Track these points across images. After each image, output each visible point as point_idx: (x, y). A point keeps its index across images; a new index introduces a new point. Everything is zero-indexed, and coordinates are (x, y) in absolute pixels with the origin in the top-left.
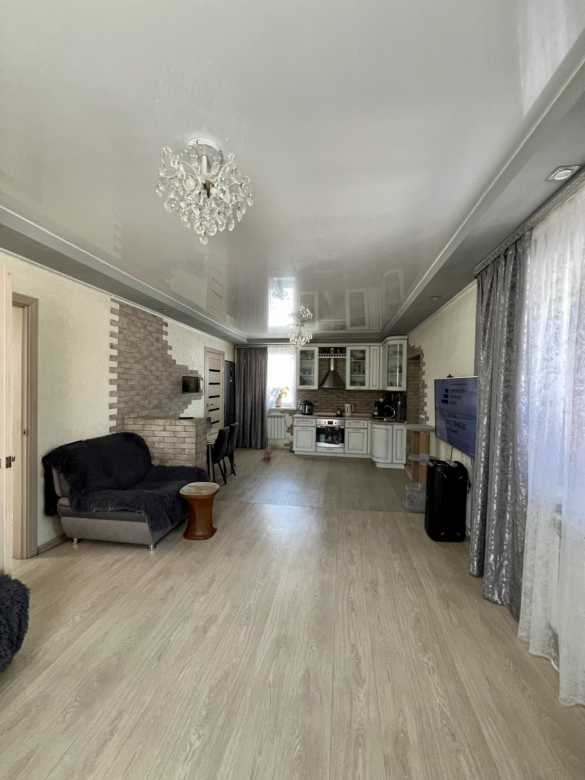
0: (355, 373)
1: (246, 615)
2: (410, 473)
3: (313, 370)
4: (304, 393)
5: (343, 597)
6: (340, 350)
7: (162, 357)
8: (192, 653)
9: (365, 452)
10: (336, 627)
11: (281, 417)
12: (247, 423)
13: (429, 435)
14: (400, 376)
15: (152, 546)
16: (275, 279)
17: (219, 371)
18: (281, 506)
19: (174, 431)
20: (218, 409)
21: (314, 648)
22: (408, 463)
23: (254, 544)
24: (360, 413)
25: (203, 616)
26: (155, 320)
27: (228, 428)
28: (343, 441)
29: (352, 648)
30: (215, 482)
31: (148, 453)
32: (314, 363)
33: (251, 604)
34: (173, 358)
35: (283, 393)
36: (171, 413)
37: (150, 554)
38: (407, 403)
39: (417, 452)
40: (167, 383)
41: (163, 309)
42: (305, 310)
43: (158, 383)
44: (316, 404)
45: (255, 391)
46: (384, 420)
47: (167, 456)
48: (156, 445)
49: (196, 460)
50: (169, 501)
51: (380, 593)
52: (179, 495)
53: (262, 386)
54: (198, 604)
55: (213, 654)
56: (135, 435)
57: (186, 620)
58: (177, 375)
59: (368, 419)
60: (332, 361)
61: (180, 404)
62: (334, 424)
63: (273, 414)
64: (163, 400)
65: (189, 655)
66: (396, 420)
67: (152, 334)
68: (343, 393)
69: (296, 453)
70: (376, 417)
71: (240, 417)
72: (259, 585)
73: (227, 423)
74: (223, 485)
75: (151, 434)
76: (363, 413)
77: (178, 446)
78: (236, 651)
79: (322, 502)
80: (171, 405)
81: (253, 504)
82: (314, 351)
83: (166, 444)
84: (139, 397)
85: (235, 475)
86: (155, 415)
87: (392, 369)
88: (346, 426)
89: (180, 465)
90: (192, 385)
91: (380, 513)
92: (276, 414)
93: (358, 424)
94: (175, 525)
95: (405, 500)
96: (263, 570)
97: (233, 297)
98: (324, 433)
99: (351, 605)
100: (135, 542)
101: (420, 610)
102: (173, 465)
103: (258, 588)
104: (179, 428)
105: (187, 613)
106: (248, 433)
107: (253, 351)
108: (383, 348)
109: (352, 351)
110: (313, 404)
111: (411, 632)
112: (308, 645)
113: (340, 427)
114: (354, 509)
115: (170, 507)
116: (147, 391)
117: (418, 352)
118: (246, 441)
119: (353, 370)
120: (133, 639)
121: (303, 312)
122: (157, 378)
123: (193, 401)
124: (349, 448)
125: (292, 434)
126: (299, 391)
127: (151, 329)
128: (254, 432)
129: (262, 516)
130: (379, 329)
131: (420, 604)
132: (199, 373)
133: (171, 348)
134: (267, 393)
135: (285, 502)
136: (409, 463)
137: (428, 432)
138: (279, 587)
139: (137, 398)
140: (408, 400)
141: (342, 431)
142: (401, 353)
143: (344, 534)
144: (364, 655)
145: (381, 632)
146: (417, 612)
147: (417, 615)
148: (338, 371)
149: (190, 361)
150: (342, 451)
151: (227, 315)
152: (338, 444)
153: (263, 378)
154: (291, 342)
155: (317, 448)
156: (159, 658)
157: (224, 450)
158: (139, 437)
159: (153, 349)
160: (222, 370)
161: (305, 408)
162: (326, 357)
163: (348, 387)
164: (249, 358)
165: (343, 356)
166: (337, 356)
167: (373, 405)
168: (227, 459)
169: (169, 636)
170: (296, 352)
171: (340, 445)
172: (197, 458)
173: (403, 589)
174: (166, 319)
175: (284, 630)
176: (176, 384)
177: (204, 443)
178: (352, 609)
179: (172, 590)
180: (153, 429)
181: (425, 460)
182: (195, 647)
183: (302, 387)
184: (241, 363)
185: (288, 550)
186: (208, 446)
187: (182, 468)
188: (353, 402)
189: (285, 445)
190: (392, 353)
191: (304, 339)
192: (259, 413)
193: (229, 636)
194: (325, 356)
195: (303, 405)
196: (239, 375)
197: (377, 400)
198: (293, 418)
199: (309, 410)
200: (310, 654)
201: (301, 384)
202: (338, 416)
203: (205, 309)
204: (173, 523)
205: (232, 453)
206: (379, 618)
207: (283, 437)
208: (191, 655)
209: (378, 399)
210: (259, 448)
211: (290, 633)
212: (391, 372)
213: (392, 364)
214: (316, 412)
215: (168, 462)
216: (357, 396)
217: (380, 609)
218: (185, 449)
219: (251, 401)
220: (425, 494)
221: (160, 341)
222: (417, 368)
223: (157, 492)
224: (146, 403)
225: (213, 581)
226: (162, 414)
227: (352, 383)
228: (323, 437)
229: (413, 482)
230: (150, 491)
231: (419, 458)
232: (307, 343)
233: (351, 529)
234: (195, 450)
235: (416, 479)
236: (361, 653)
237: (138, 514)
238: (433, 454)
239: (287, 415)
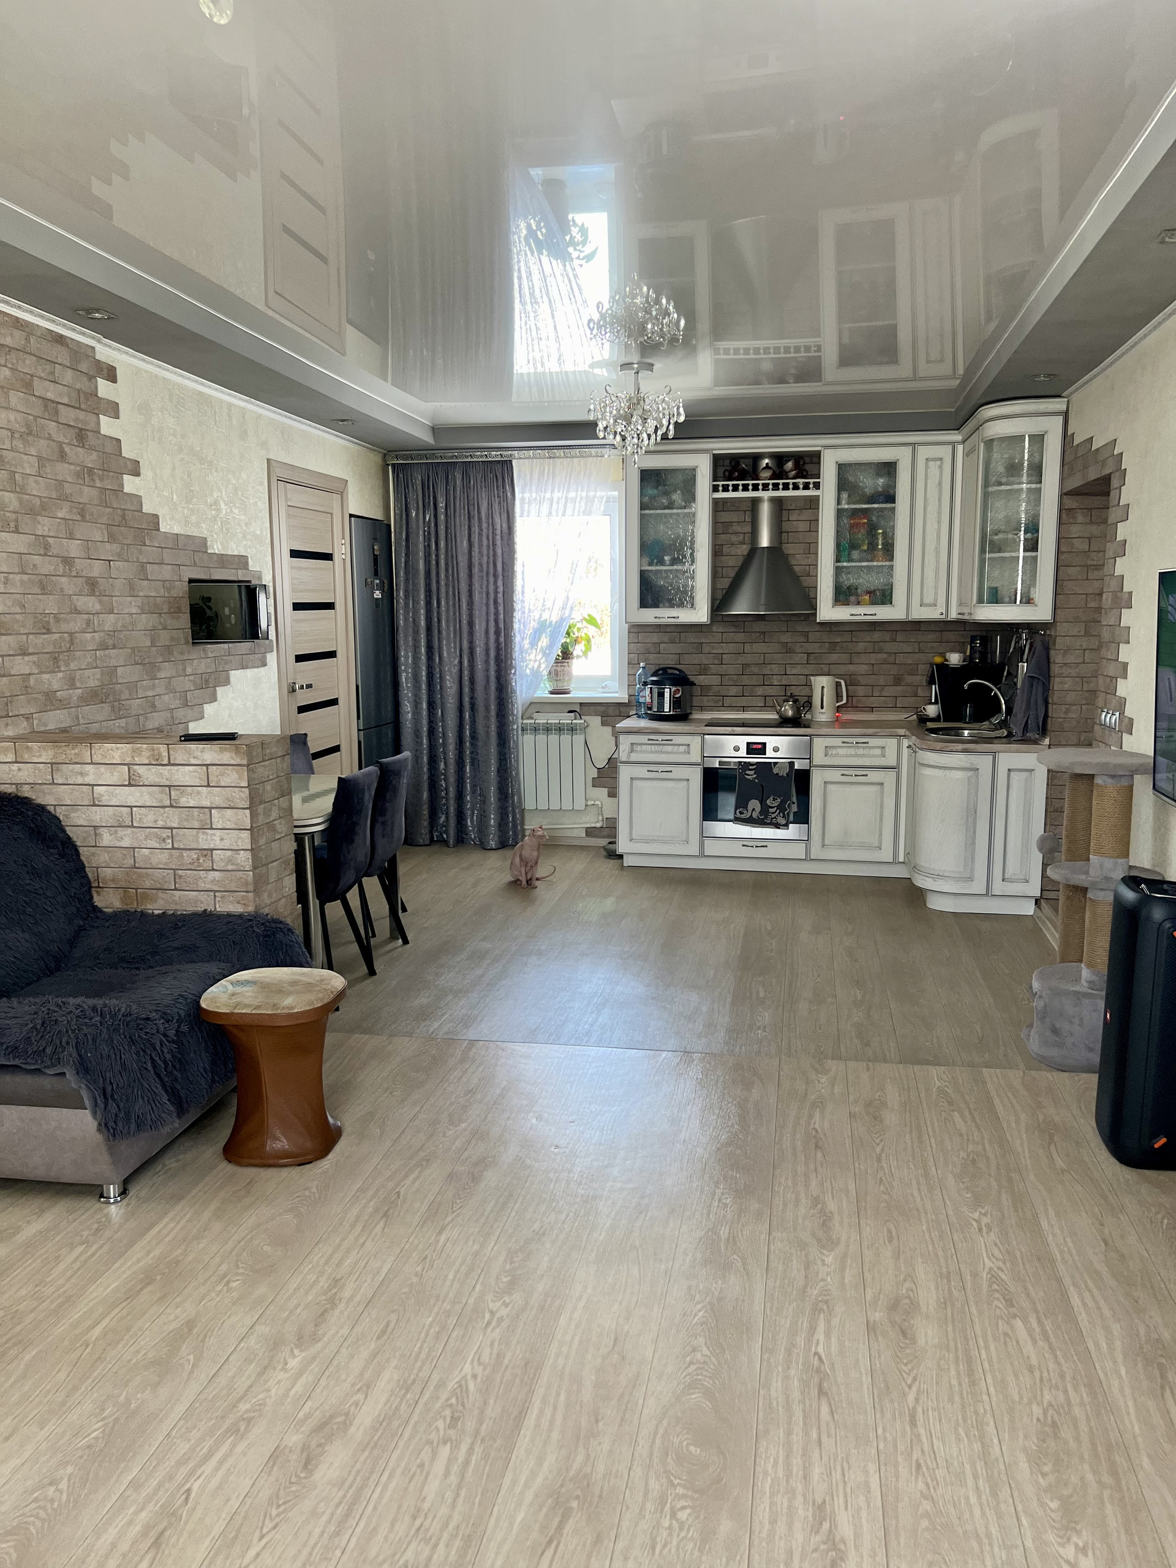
0: (855, 554)
1: (448, 1412)
2: (1055, 927)
3: (692, 549)
4: (655, 638)
5: (789, 1352)
6: (797, 466)
7: (104, 503)
8: (265, 1530)
9: (886, 855)
10: (761, 1449)
11: (572, 729)
12: (445, 753)
13: (1131, 787)
14: (1032, 564)
15: (112, 1190)
16: (537, 173)
17: (328, 557)
18: (570, 1049)
19: (169, 787)
20: (333, 702)
21: (683, 1515)
22: (1048, 895)
23: (475, 1178)
24: (871, 709)
25: (301, 1415)
26: (62, 355)
27: (369, 774)
28: (803, 817)
29: (814, 1515)
30: (331, 968)
31: (80, 868)
32: (692, 519)
33: (465, 1377)
34: (146, 509)
35: (576, 641)
36: (155, 721)
37: (107, 1215)
38: (1055, 669)
39: (1080, 853)
40: (132, 606)
41: (89, 311)
42: (657, 301)
43: (98, 607)
44: (700, 680)
45: (471, 633)
46: (962, 735)
47: (147, 875)
48: (107, 839)
49: (256, 891)
50: (165, 1035)
51: (921, 1342)
52: (199, 1017)
53: (497, 614)
54: (281, 1375)
55: (337, 1534)
56: (26, 802)
57: (242, 1428)
58: (166, 572)
59: (902, 732)
60: (765, 510)
61: (185, 683)
62: (770, 752)
63: (541, 719)
64: (120, 670)
65: (257, 1534)
66: (1010, 735)
67: (57, 412)
68: (806, 634)
69: (628, 861)
70: (930, 725)
71: (417, 733)
72: (492, 1313)
73: (368, 753)
74: (363, 979)
75: (82, 796)
76: (883, 708)
77: (187, 838)
78: (418, 1523)
79: (721, 1035)
80: (153, 687)
81: (472, 1043)
82: (694, 470)
83: (141, 834)
84: (26, 658)
85: (406, 941)
86: (94, 728)
87: (1001, 536)
88: (817, 761)
89: (200, 908)
90: (230, 613)
91: (934, 1071)
92: (553, 719)
93: (861, 752)
94: (191, 1117)
95: (1031, 1026)
96: (508, 1267)
97: (372, 256)
98: (730, 789)
99: (816, 1379)
100: (52, 1176)
101: (1061, 1398)
102: (171, 908)
103: (489, 1324)
104: (183, 775)
105: (244, 1407)
106: (452, 791)
107: (458, 476)
108: (967, 454)
109: (843, 468)
110: (692, 678)
111: (1024, 1466)
112: (663, 1503)
113: (792, 764)
114: (837, 1057)
115: (168, 1056)
116: (56, 636)
117: (1103, 464)
118: (443, 819)
119: (845, 544)
120: (63, 1485)
121: (648, 311)
122: (92, 585)
123: (235, 675)
124: (826, 842)
125: (613, 794)
126: (637, 630)
127: (51, 392)
128: (473, 786)
129: (504, 1083)
130: (954, 376)
131: (1062, 1376)
132: (253, 566)
133: (135, 470)
134: (517, 639)
135: (588, 1033)
136: (1052, 895)
137: (1124, 777)
138: (563, 1321)
139: (21, 666)
140: (1057, 657)
141: (802, 780)
142: (1037, 471)
143: (799, 1143)
144: (857, 1535)
145: (919, 1466)
146: (1050, 1404)
147: (1051, 1412)
148: (789, 549)
149: (214, 519)
150: (799, 851)
151: (351, 332)
152: (786, 826)
153: (500, 583)
154: (601, 435)
155: (707, 842)
156: (157, 1543)
157: (360, 850)
158: (42, 809)
159: (64, 471)
160: (342, 551)
161: (661, 695)
162: (740, 494)
163: (828, 611)
164: (441, 505)
165: (806, 487)
166: (786, 487)
167: (921, 679)
168: (372, 885)
169: (186, 1480)
170: (625, 479)
171: (793, 831)
172: (259, 883)
173: (1002, 1327)
174: (108, 351)
175: (580, 1458)
176: (166, 609)
177: (281, 827)
178: (821, 1392)
179: (190, 1330)
180: (89, 779)
181: (1108, 879)
182: (274, 1512)
183: (650, 616)
184: (413, 524)
185: (595, 1197)
186: (299, 838)
187: (206, 916)
188: (843, 669)
189: (590, 832)
190: (1001, 469)
191: (651, 424)
192: (487, 718)
193: (390, 1476)
194: (735, 488)
195: (654, 683)
196: (407, 573)
197: (938, 660)
198: (616, 735)
199: (676, 703)
200: (670, 1535)
201: (644, 604)
202: (785, 722)
203: (261, 306)
204: (181, 1112)
205: (393, 862)
206: (913, 1422)
207: (580, 805)
208: (262, 1537)
209: (943, 655)
210: (493, 844)
211: (601, 1468)
212: (997, 548)
213: (999, 513)
214: (702, 708)
215: (153, 900)
216: (861, 646)
217: (918, 1391)
218: (212, 850)
219: (455, 670)
220: (1101, 1004)
221: (91, 439)
222: (1095, 530)
223: (115, 1003)
224: (54, 681)
225: (333, 1302)
226: (119, 726)
227: (843, 595)
228: (727, 802)
229: (1063, 961)
230: (91, 1002)
231: (1087, 873)
232: (665, 437)
233: (826, 1124)
234: (249, 855)
235: (1072, 952)
236: (845, 1529)
237: (55, 1079)
238: (1142, 857)
239: (595, 721)
